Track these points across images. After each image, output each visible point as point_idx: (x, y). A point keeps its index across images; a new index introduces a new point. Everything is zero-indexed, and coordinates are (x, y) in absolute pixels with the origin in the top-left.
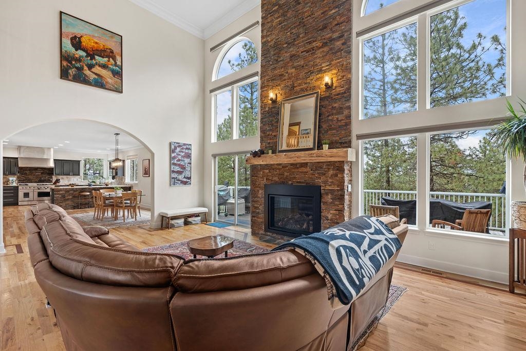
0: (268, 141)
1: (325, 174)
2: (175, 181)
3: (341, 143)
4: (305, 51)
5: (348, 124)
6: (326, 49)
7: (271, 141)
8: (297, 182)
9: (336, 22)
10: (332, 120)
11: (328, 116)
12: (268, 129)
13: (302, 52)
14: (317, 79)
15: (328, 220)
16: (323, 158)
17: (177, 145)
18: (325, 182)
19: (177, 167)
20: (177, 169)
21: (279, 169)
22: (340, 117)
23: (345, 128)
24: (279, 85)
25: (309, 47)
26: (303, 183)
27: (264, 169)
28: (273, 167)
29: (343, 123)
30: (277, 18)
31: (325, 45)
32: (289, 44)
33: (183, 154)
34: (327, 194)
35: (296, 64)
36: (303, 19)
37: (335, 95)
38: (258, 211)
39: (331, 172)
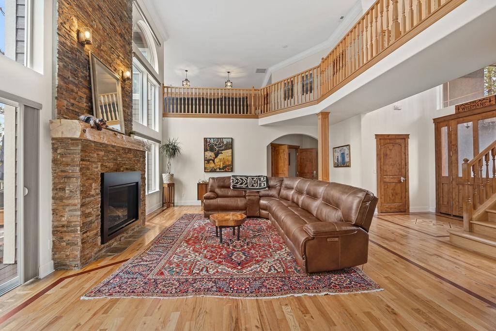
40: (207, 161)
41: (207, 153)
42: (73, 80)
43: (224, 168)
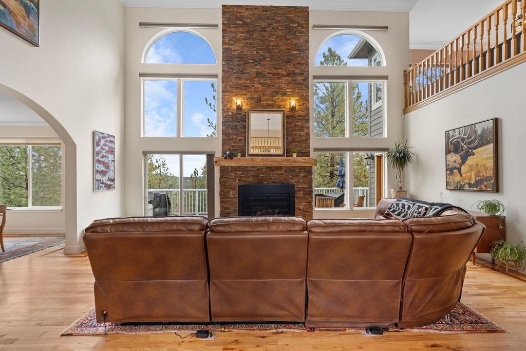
0: (233, 144)
1: (297, 176)
2: (99, 184)
3: (302, 153)
4: (271, 73)
5: (308, 139)
6: (290, 78)
7: (236, 144)
8: (273, 182)
9: (298, 62)
10: (295, 135)
11: (292, 131)
12: (231, 132)
13: (268, 73)
14: (282, 100)
15: (300, 210)
16: (298, 164)
17: (101, 136)
18: (298, 182)
19: (102, 166)
20: (101, 168)
21: (254, 171)
22: (302, 133)
23: (305, 142)
24: (245, 95)
25: (274, 71)
26: (278, 183)
27: (235, 171)
28: (247, 169)
29: (304, 138)
30: (242, 33)
31: (288, 75)
32: (255, 61)
33: (107, 148)
34: (299, 191)
35: (262, 81)
36: (269, 46)
37: (298, 116)
38: (228, 211)
39: (302, 174)
40: (450, 170)
41: (449, 157)
42: (233, 132)
43: (477, 183)
